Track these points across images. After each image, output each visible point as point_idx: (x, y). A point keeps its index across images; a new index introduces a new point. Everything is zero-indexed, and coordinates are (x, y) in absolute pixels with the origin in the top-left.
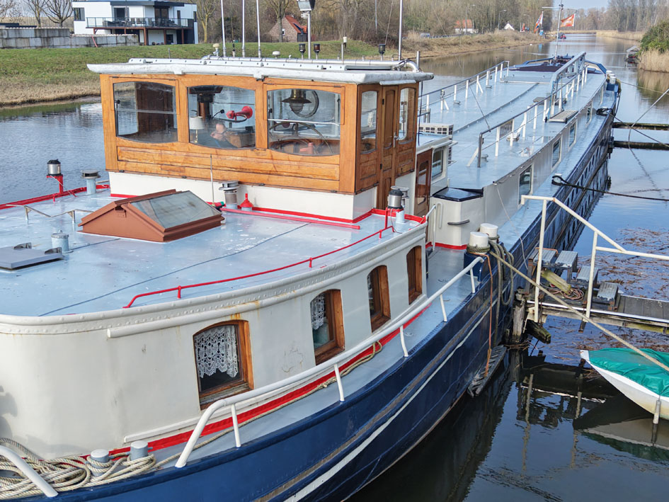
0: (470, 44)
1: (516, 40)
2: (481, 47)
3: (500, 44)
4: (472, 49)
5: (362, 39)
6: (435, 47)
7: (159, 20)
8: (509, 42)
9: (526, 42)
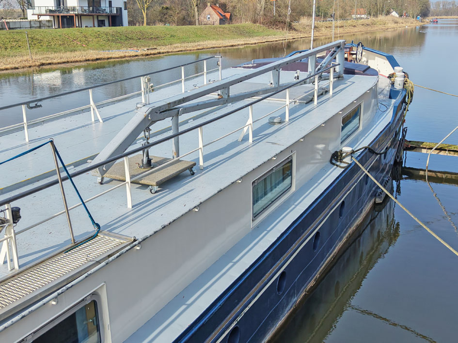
0: (354, 26)
1: (395, 23)
2: (363, 29)
3: (381, 27)
4: (356, 30)
5: (260, 23)
6: (323, 29)
7: (91, 8)
8: (389, 25)
9: (404, 25)
